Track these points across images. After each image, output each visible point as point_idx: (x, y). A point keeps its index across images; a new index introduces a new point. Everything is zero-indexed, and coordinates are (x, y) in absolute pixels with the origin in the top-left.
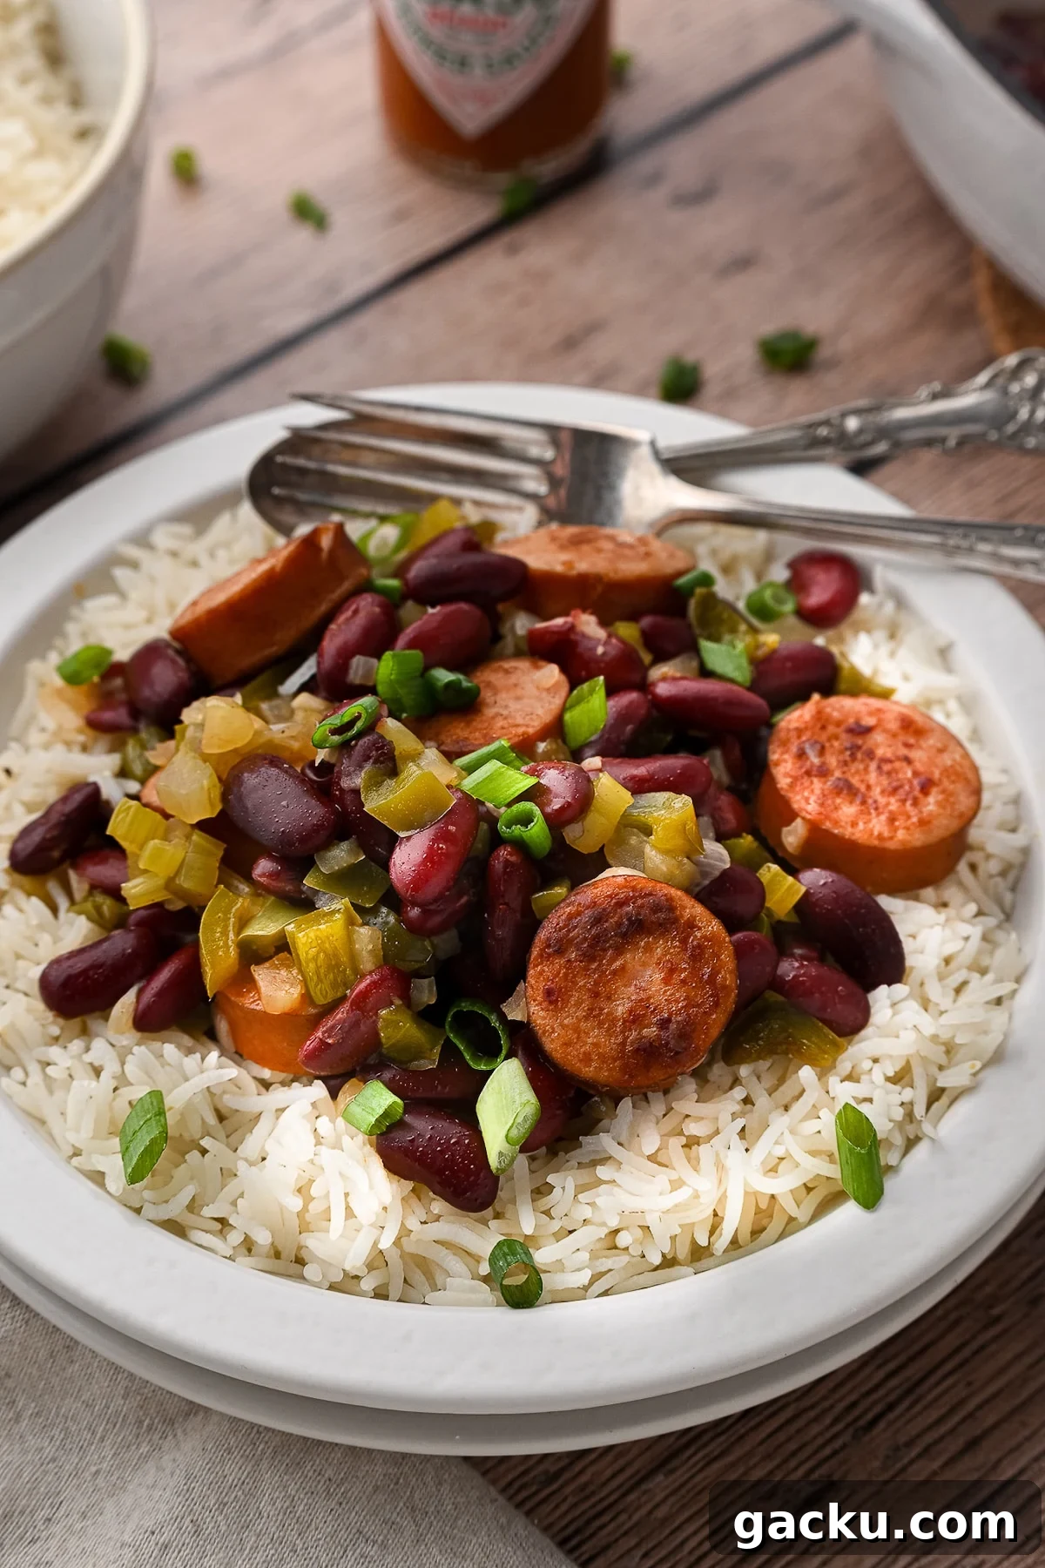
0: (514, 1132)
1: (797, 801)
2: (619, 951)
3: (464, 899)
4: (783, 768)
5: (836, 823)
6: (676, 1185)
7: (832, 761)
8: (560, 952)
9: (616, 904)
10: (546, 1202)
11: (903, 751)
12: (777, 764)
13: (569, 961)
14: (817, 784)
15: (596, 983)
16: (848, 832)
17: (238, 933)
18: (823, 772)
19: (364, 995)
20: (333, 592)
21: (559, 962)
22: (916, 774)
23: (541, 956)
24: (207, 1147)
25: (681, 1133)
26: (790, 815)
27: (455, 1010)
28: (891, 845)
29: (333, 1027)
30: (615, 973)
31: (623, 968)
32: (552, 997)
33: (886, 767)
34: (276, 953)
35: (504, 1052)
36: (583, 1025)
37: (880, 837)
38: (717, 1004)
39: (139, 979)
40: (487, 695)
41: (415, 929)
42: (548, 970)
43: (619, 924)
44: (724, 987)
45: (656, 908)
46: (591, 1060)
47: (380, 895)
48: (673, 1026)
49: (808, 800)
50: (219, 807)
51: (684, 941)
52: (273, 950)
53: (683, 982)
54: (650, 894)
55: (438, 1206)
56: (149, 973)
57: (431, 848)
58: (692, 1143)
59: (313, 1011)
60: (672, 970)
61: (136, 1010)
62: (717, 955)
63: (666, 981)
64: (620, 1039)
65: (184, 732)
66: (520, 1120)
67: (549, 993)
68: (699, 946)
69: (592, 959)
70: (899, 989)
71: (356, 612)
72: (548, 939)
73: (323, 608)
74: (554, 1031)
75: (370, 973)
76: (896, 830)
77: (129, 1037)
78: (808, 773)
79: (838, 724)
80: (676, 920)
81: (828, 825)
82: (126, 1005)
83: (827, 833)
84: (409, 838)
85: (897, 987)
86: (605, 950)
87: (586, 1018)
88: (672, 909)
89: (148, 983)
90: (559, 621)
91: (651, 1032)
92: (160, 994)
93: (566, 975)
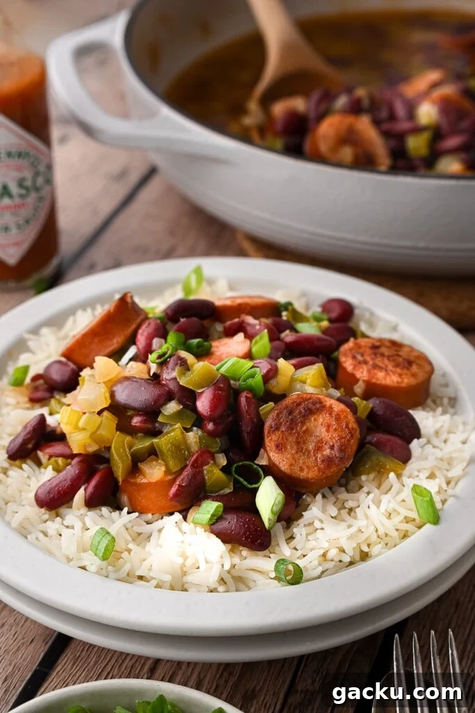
0: (275, 509)
1: (358, 375)
2: (303, 423)
3: (230, 418)
4: (348, 364)
5: (377, 379)
6: (350, 526)
7: (368, 358)
8: (277, 428)
9: (296, 405)
10: (293, 543)
11: (396, 353)
12: (345, 362)
13: (282, 431)
14: (365, 367)
15: (297, 438)
16: (383, 382)
17: (130, 450)
18: (365, 362)
19: (196, 461)
20: (136, 320)
21: (278, 433)
22: (404, 359)
23: (269, 433)
24: (131, 548)
25: (345, 508)
26: (357, 381)
27: (235, 465)
28: (403, 385)
29: (183, 478)
30: (304, 432)
31: (307, 430)
32: (280, 447)
33: (391, 358)
34: (149, 456)
35: (263, 476)
36: (296, 456)
37: (398, 382)
38: (352, 436)
39: (84, 484)
40: (213, 349)
41: (212, 434)
42: (274, 437)
43: (300, 412)
44: (353, 428)
45: (314, 403)
46: (303, 469)
47: (192, 423)
48: (336, 448)
49: (362, 374)
50: (109, 402)
51: (331, 414)
52: (146, 455)
53: (335, 430)
54: (310, 399)
55: (245, 552)
56: (88, 481)
57: (215, 393)
58: (351, 510)
59: (170, 477)
60: (329, 426)
61: (85, 496)
62: (346, 417)
63: (328, 431)
64: (314, 458)
65: (84, 378)
66: (277, 502)
67: (277, 446)
68: (338, 415)
69: (292, 429)
70: (423, 440)
71: (149, 324)
72: (271, 425)
73: (134, 326)
74: (282, 461)
75: (197, 452)
76: (403, 379)
77: (84, 510)
78: (360, 363)
79: (365, 346)
80: (324, 406)
81: (374, 381)
82: (80, 496)
83: (375, 384)
84: (202, 393)
85: (421, 440)
86: (297, 424)
87: (297, 453)
88: (321, 402)
89: (89, 484)
90: (236, 320)
91: (327, 452)
92: (96, 487)
93: (283, 438)
